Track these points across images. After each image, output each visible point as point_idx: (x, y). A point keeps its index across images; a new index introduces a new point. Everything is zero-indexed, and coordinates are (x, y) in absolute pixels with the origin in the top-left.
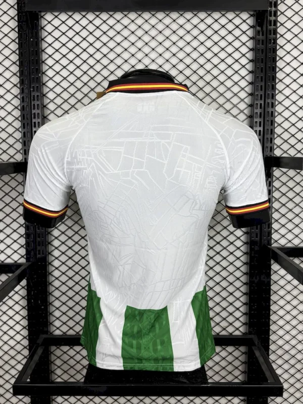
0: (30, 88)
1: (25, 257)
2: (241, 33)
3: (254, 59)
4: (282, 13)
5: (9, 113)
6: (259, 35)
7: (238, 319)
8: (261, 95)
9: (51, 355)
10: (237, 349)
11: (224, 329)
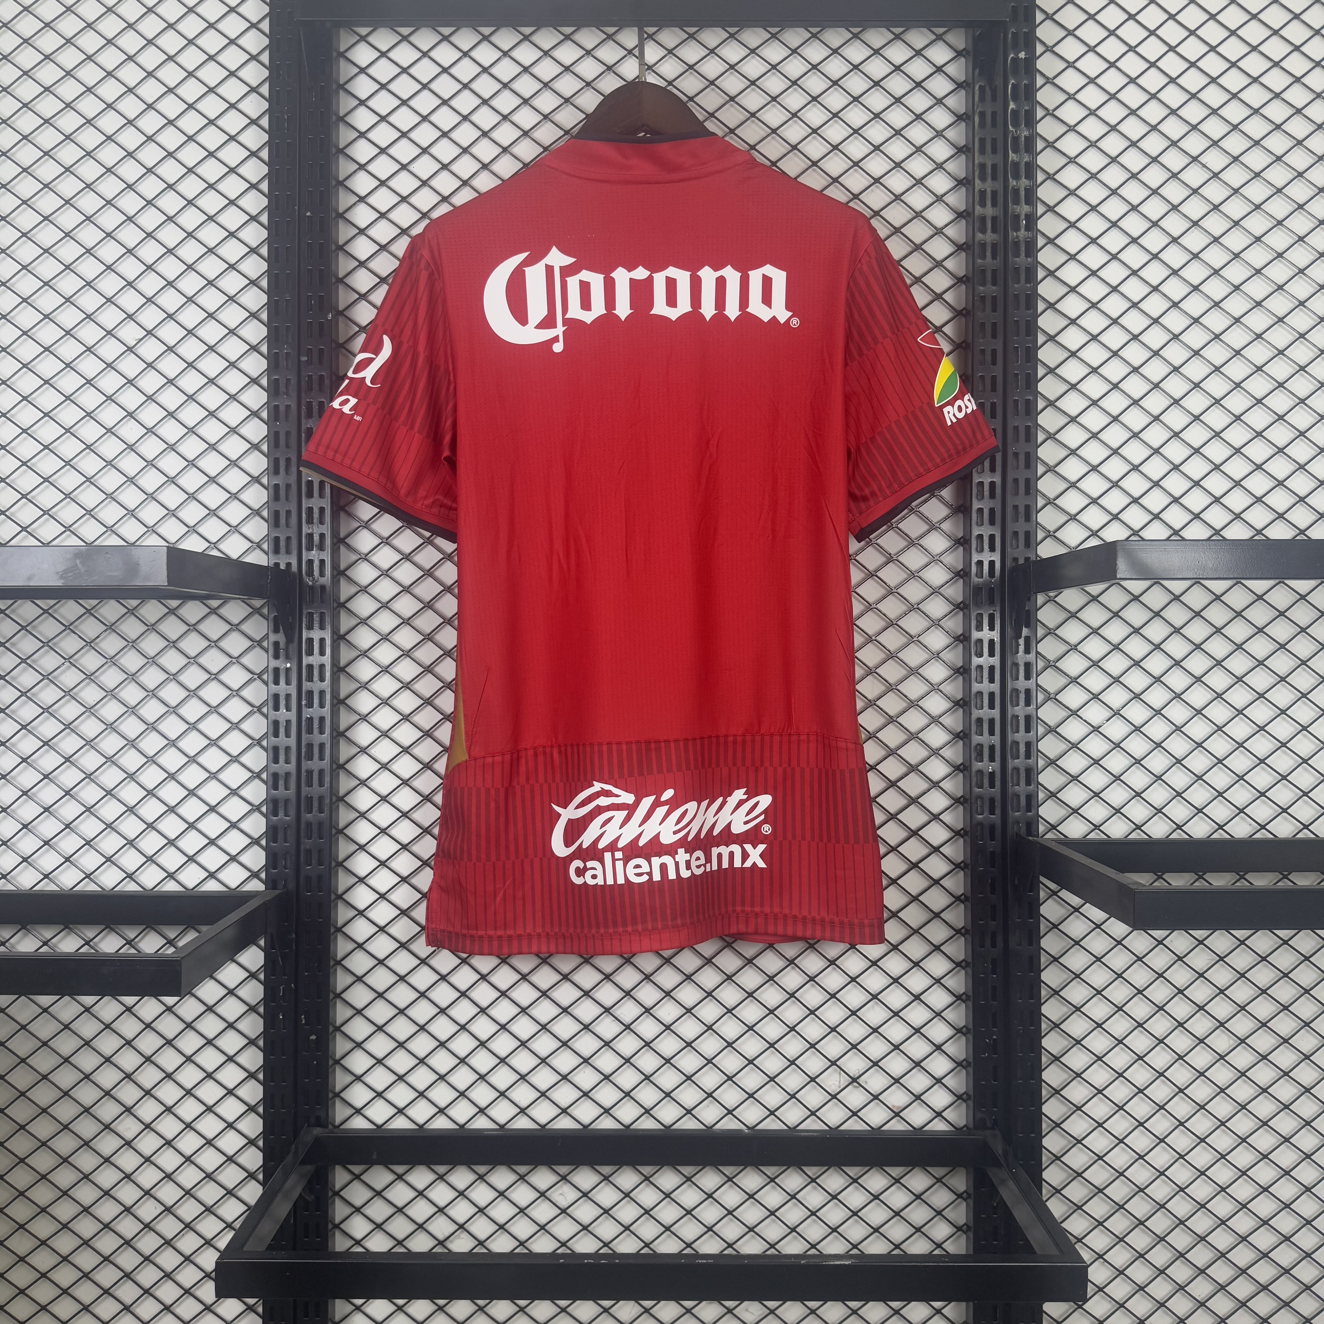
0: (299, 355)
1: (263, 876)
2: (931, 199)
3: (970, 275)
4: (1050, 145)
5: (233, 430)
6: (983, 205)
7: (939, 1081)
8: (994, 378)
9: (334, 1202)
10: (939, 1180)
11: (897, 1114)
